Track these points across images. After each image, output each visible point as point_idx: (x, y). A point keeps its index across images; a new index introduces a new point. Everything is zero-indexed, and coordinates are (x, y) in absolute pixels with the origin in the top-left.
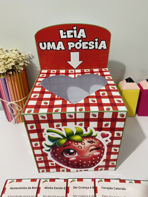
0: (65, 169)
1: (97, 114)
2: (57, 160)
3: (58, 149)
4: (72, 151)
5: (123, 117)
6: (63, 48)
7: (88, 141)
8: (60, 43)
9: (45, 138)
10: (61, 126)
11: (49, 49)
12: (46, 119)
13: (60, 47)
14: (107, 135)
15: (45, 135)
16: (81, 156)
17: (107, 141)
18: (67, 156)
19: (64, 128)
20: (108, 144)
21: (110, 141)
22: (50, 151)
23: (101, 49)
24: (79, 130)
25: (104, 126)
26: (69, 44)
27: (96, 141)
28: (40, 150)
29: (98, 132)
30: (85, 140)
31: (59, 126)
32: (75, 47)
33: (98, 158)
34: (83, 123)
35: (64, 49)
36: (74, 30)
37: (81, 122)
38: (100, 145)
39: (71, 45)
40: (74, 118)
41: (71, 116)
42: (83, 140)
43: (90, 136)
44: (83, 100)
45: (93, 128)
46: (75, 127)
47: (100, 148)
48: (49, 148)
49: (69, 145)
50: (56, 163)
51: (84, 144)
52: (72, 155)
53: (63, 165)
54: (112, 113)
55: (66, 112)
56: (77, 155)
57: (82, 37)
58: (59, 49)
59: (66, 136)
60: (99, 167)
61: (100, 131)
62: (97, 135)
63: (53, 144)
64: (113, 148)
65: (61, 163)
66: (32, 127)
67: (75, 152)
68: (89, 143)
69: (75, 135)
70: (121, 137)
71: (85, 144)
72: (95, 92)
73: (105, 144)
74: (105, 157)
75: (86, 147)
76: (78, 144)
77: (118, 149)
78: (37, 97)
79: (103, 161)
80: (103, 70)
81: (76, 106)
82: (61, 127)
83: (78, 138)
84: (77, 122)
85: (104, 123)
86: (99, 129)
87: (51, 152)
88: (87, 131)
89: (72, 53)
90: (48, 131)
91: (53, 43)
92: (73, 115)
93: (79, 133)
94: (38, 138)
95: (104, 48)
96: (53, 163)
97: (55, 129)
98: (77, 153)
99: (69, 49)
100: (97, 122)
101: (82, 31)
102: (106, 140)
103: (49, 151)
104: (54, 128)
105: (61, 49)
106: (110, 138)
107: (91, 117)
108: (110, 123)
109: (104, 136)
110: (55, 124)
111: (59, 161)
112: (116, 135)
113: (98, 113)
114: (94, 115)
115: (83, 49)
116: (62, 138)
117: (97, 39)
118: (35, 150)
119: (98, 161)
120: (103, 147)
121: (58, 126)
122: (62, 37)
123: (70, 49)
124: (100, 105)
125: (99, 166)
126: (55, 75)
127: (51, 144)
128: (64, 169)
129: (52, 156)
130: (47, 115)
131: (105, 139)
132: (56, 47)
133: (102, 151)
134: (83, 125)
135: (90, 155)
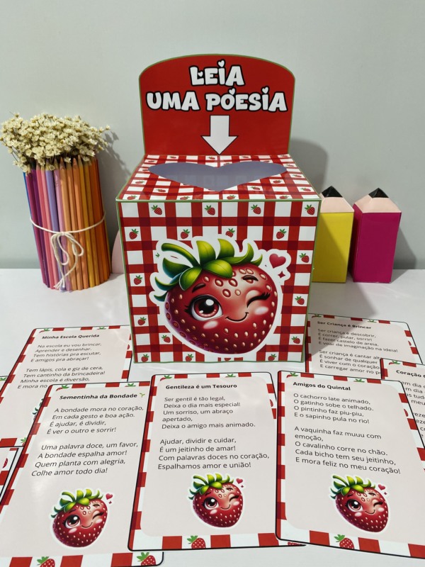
0: (194, 354)
1: (262, 206)
2: (176, 327)
3: (181, 296)
4: (209, 303)
5: (313, 214)
6: (196, 107)
7: (243, 275)
9: (156, 264)
10: (190, 235)
12: (163, 215)
14: (282, 261)
15: (159, 257)
16: (227, 317)
17: (281, 275)
18: (199, 316)
20: (283, 284)
21: (288, 275)
22: (163, 300)
23: (274, 110)
24: (226, 247)
25: (275, 238)
26: (209, 97)
27: (260, 274)
28: (145, 296)
29: (263, 251)
30: (237, 272)
31: (187, 236)
32: (220, 104)
33: (265, 322)
34: (235, 228)
35: (198, 108)
37: (231, 228)
38: (268, 287)
39: (212, 100)
40: (216, 215)
41: (211, 211)
42: (233, 274)
43: (247, 263)
44: (236, 187)
45: (255, 241)
46: (219, 239)
47: (267, 295)
48: (161, 293)
49: (204, 286)
51: (234, 283)
52: (209, 315)
53: (190, 341)
54: (291, 203)
55: (201, 201)
56: (219, 313)
57: (235, 83)
58: (187, 109)
59: (199, 262)
60: (266, 348)
61: (267, 249)
62: (260, 261)
63: (173, 282)
64: (295, 296)
66: (133, 235)
67: (217, 304)
68: (245, 281)
69: (218, 259)
70: (311, 266)
71: (236, 285)
72: (260, 180)
73: (279, 283)
74: (278, 320)
75: (238, 292)
76: (222, 285)
77: (305, 297)
78: (144, 184)
79: (276, 332)
80: (280, 156)
81: (221, 193)
82: (190, 238)
83: (223, 267)
84: (223, 227)
85: (277, 229)
86: (266, 244)
87: (167, 303)
88: (241, 248)
89: (213, 118)
90: (165, 248)
91: (176, 96)
92: (215, 206)
93: (226, 255)
94: (142, 262)
95: (281, 109)
96: (168, 335)
97: (177, 243)
99: (208, 109)
100: (262, 228)
101: (236, 70)
102: (280, 273)
104: (176, 238)
105: (190, 108)
106: (289, 269)
107: (251, 214)
108: (287, 229)
109: (276, 262)
110: (180, 230)
111: (181, 329)
113: (264, 203)
114: (257, 210)
115: (237, 108)
116: (191, 266)
117: (267, 89)
118: (133, 296)
119: (264, 332)
120: (275, 293)
121: (184, 235)
122: (195, 81)
123: (210, 108)
124: (269, 193)
125: (266, 346)
126: (176, 162)
127: (167, 280)
128: (190, 353)
129: (167, 314)
130: (166, 205)
131: (279, 269)
132: (182, 104)
133: (273, 303)
134: (235, 234)
135: (247, 313)
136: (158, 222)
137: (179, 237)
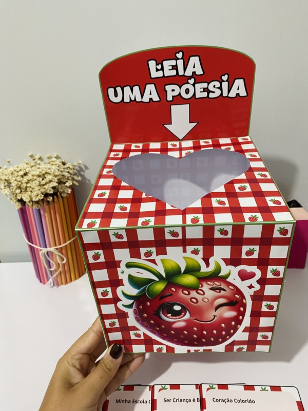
0: (164, 347)
1: (229, 229)
2: (146, 327)
3: (148, 304)
4: (177, 308)
5: (285, 235)
6: (156, 98)
7: (211, 287)
8: (150, 88)
9: (122, 280)
10: (154, 254)
11: (127, 100)
12: (125, 239)
13: (151, 97)
14: (252, 275)
15: (123, 273)
16: (196, 319)
17: (251, 287)
18: (168, 318)
19: (162, 260)
20: (252, 294)
21: (257, 287)
22: (132, 308)
23: (235, 96)
24: (191, 263)
25: (244, 256)
26: (169, 88)
27: (228, 286)
28: (113, 305)
29: (231, 267)
30: (204, 284)
31: (151, 255)
32: (180, 94)
33: (233, 323)
34: (201, 248)
35: (159, 99)
36: (177, 59)
37: (196, 247)
38: (237, 296)
39: (172, 91)
40: (180, 237)
41: (175, 234)
42: (200, 285)
43: (215, 276)
44: (199, 201)
45: (222, 259)
46: (183, 257)
47: (236, 302)
48: (130, 302)
49: (172, 295)
50: (144, 333)
51: (202, 293)
52: (177, 317)
53: (160, 337)
54: (262, 226)
55: (164, 226)
56: (187, 316)
57: (194, 73)
58: (148, 101)
59: (164, 276)
60: (234, 343)
61: (235, 266)
62: (229, 275)
63: (139, 293)
64: (264, 303)
65: (154, 333)
66: (96, 257)
67: (184, 310)
68: (212, 291)
69: (183, 273)
70: (282, 279)
71: (204, 294)
72: (224, 185)
73: (248, 294)
74: (247, 322)
75: (206, 300)
76: (189, 294)
77: (275, 304)
78: (106, 197)
79: (244, 331)
80: (240, 139)
81: (184, 213)
82: (154, 256)
83: (189, 280)
84: (187, 247)
85: (245, 248)
86: (234, 261)
87: (135, 310)
88: (208, 265)
89: (174, 108)
90: (129, 266)
91: (136, 89)
92: (179, 231)
93: (192, 270)
94: (107, 279)
95: (241, 95)
96: (138, 332)
97: (142, 261)
98: (188, 312)
99: (168, 99)
100: (229, 247)
101: (195, 60)
102: (249, 285)
103: (130, 306)
104: (141, 259)
105: (151, 99)
106: (258, 282)
107: (217, 235)
108: (257, 248)
109: (244, 276)
110: (143, 251)
111: (152, 328)
112: (270, 275)
113: (232, 226)
114: (224, 232)
115: (197, 97)
116: (157, 280)
117: (226, 76)
118: (102, 306)
119: (232, 331)
120: (244, 300)
121: (148, 254)
122: (154, 74)
123: (170, 98)
124: (236, 210)
125: (234, 341)
126: (140, 153)
127: (134, 292)
128: (161, 346)
129: (136, 318)
130: (127, 231)
131: (248, 282)
132: (142, 96)
133: (242, 309)
134: (201, 253)
135: (215, 316)
136: (120, 245)
137: (143, 256)
